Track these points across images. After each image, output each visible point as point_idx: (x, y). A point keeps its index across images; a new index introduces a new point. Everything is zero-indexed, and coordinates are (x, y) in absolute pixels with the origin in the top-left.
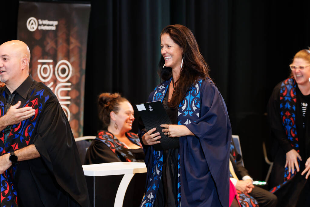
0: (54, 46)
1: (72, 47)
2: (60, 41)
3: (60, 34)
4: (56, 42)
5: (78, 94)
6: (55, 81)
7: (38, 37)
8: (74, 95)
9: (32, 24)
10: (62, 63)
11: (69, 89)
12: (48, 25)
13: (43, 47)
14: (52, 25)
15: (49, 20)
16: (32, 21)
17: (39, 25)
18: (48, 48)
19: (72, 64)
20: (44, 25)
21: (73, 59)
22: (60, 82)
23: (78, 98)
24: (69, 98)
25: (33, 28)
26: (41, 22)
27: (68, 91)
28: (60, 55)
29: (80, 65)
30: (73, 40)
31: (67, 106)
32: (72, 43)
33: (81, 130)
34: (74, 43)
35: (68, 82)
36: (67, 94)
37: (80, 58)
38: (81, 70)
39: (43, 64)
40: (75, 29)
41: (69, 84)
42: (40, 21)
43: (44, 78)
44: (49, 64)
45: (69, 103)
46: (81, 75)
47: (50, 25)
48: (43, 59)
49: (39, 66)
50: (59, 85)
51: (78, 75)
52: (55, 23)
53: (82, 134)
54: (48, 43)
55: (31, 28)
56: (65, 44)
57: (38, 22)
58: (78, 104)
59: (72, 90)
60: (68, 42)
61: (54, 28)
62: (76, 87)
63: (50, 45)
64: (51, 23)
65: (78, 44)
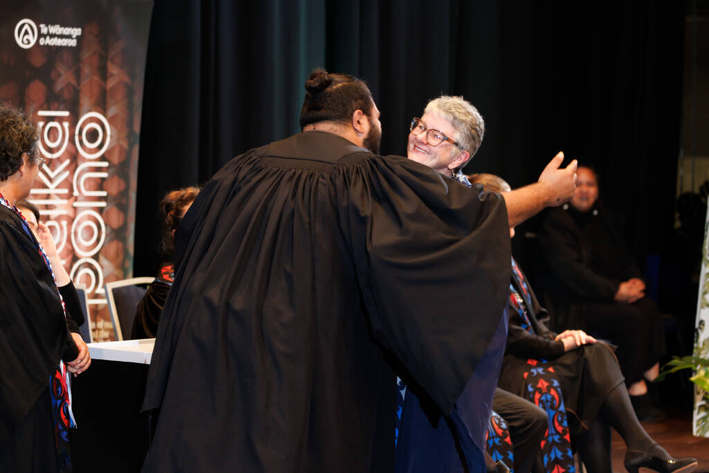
0: (74, 82)
1: (111, 83)
2: (86, 70)
3: (86, 55)
4: (78, 74)
5: (123, 186)
6: (75, 158)
7: (38, 61)
8: (115, 187)
9: (26, 33)
10: (90, 118)
11: (104, 175)
12: (61, 36)
13: (50, 84)
14: (69, 37)
15: (64, 25)
16: (26, 27)
17: (40, 35)
18: (59, 86)
19: (110, 121)
20: (52, 36)
21: (112, 111)
22: (84, 160)
23: (124, 194)
24: (104, 194)
25: (29, 43)
26: (44, 30)
27: (103, 179)
28: (85, 101)
29: (130, 124)
30: (113, 70)
31: (100, 210)
32: (112, 75)
33: (130, 264)
34: (117, 75)
35: (102, 159)
36: (100, 184)
37: (130, 107)
38: (130, 135)
39: (48, 119)
40: (120, 45)
41: (105, 164)
42: (42, 26)
43: (51, 150)
44: (60, 120)
45: (103, 204)
46: (131, 146)
47: (65, 36)
48: (49, 109)
49: (41, 124)
50: (82, 166)
51: (125, 145)
52: (77, 32)
53: (131, 273)
54: (60, 75)
55: (23, 42)
56: (96, 78)
57: (39, 30)
58: (123, 208)
59: (111, 176)
60: (103, 73)
61: (73, 43)
62: (120, 170)
63: (64, 79)
64: (67, 31)
65: (126, 79)
